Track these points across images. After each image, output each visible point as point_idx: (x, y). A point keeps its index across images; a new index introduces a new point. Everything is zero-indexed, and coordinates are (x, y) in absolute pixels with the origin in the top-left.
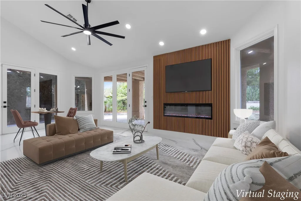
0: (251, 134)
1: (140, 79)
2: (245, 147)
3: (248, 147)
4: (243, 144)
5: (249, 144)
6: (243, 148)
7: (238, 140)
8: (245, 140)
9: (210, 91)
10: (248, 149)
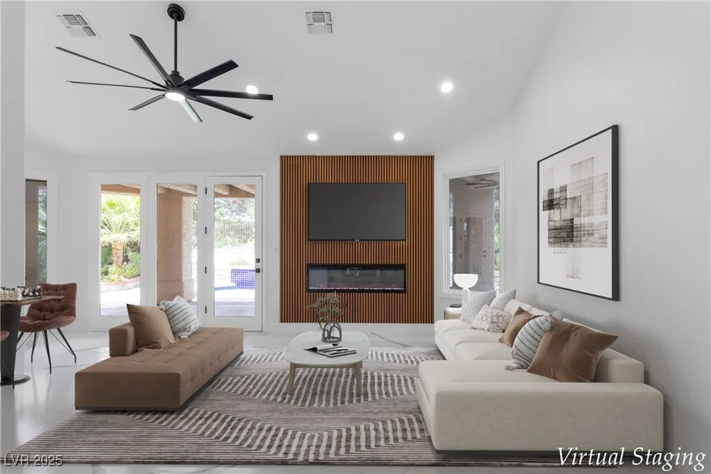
0: (491, 306)
1: (187, 191)
2: (492, 323)
3: (495, 323)
4: (489, 320)
5: (495, 319)
6: (490, 324)
7: (480, 318)
8: (489, 315)
9: (403, 240)
10: (495, 325)
